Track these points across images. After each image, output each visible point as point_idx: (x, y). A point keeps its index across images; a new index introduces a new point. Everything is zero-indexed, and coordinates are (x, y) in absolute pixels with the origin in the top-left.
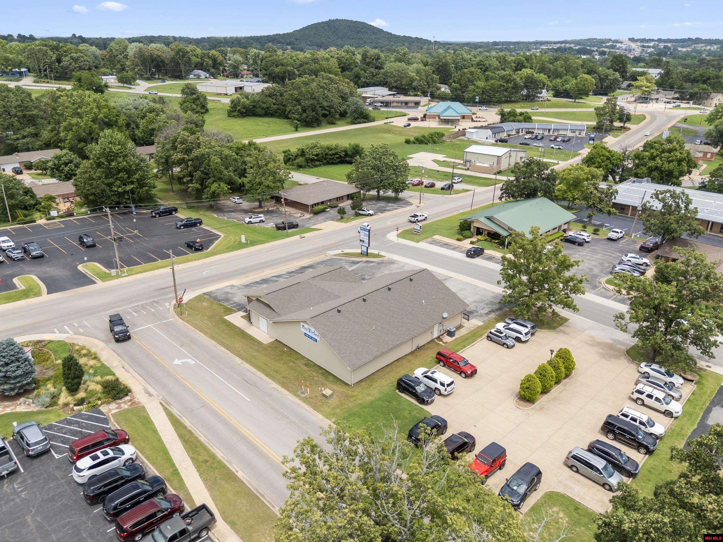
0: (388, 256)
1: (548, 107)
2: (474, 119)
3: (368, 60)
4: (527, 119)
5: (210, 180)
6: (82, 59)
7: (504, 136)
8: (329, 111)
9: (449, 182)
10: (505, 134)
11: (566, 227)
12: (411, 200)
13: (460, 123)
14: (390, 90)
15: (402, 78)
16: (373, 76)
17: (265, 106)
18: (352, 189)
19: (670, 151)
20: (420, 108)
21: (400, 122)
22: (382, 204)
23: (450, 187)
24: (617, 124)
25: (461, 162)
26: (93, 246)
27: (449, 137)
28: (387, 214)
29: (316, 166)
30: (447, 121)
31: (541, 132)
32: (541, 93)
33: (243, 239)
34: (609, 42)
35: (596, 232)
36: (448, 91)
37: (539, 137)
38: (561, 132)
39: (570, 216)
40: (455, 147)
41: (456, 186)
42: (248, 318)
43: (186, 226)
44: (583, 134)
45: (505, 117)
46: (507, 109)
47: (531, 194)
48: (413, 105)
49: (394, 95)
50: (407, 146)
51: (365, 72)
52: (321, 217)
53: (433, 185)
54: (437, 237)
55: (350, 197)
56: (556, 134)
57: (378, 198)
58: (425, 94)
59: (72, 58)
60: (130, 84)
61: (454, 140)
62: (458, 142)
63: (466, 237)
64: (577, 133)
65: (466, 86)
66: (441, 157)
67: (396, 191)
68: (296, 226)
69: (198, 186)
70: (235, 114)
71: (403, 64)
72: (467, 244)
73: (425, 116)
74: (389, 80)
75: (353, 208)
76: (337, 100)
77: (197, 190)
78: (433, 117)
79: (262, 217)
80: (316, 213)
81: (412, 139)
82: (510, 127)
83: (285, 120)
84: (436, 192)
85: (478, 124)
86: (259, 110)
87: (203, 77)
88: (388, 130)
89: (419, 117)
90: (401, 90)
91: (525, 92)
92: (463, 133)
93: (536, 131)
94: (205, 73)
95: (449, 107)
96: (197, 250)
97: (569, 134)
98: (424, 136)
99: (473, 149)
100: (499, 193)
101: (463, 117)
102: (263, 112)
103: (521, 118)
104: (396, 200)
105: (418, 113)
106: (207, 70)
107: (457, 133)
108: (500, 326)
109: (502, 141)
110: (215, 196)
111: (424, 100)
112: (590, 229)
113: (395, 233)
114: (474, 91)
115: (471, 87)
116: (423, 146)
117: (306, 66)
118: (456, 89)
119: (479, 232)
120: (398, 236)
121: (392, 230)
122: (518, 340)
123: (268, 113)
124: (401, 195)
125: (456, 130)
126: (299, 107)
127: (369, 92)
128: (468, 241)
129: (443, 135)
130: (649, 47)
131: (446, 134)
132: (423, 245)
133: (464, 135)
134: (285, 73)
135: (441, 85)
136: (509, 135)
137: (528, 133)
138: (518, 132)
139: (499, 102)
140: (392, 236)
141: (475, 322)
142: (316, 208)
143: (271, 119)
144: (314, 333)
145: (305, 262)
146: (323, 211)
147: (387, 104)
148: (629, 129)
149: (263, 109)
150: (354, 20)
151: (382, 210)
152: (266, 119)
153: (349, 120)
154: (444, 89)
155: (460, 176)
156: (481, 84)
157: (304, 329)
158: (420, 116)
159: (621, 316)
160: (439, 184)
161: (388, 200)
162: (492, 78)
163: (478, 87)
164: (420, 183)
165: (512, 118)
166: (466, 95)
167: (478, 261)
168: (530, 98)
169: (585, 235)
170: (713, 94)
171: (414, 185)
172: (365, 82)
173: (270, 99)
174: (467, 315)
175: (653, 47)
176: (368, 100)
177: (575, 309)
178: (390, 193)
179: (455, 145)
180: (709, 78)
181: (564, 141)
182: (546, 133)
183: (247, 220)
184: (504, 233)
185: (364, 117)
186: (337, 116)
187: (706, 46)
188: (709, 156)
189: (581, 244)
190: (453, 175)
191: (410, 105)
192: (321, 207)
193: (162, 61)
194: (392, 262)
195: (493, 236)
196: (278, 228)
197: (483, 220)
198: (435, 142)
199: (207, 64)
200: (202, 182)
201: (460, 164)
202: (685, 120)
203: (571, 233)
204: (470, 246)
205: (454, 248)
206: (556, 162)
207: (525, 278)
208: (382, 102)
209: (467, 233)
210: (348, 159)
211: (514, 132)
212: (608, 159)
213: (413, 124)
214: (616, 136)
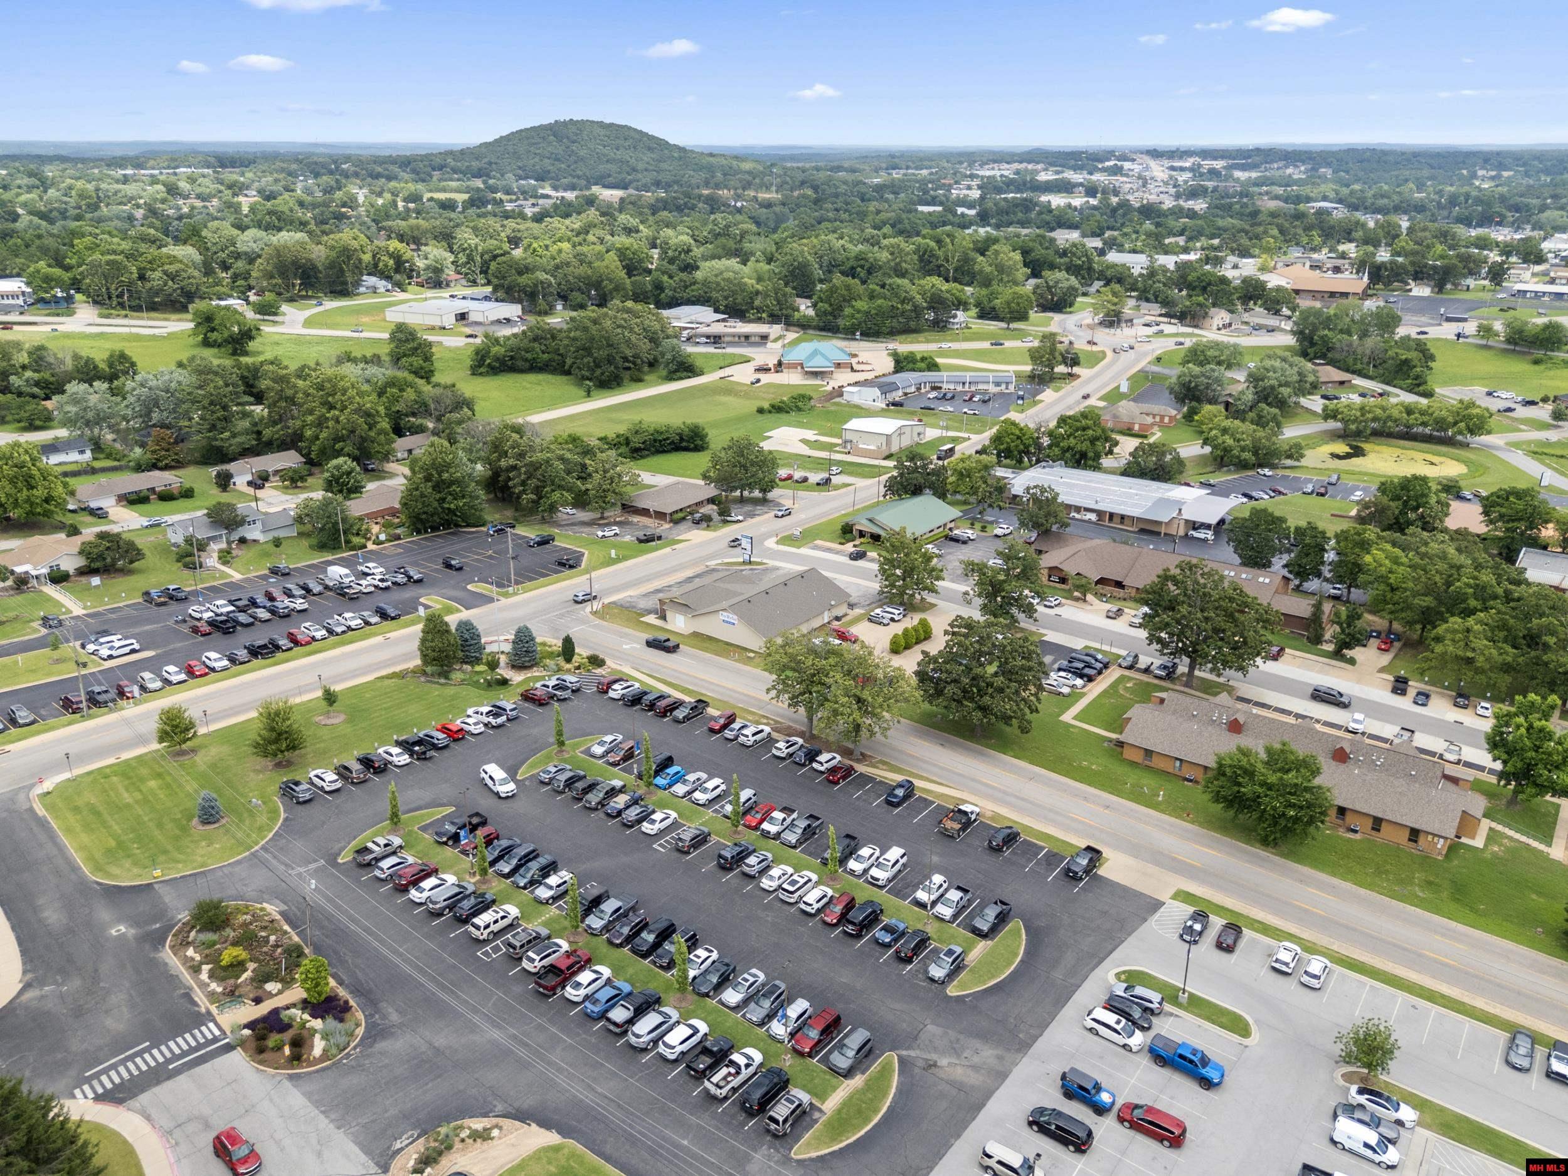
0: (771, 563)
1: (966, 339)
2: (856, 367)
3: (670, 253)
4: (933, 366)
5: (548, 489)
6: (184, 275)
7: (897, 396)
8: (634, 363)
9: (826, 475)
10: (900, 393)
11: (952, 525)
12: (782, 501)
13: (835, 376)
14: (716, 311)
15: (734, 293)
16: (686, 287)
17: (529, 356)
18: (712, 491)
19: (1084, 429)
20: (769, 345)
21: (742, 374)
22: (748, 508)
23: (828, 481)
24: (1061, 369)
25: (839, 441)
26: (460, 569)
27: (820, 401)
28: (757, 519)
29: (642, 457)
30: (815, 374)
31: (952, 387)
32: (955, 316)
33: (613, 553)
34: (1109, 160)
35: (983, 529)
36: (811, 312)
37: (949, 396)
38: (981, 387)
39: (955, 512)
40: (828, 415)
41: (835, 480)
42: (663, 617)
43: (540, 544)
44: (1012, 388)
45: (902, 363)
46: (904, 346)
47: (917, 491)
48: (757, 339)
49: (724, 320)
50: (760, 417)
51: (671, 277)
52: (682, 526)
53: (805, 480)
54: (819, 542)
55: (711, 501)
56: (973, 389)
57: (742, 500)
58: (774, 319)
59: (165, 273)
60: (275, 314)
61: (827, 404)
62: (833, 408)
63: (849, 541)
64: (1003, 386)
65: (840, 308)
66: (810, 435)
67: (764, 491)
68: (659, 538)
69: (534, 497)
70: (482, 370)
71: (733, 263)
72: (849, 547)
73: (780, 364)
74: (714, 295)
75: (720, 514)
76: (645, 345)
77: (533, 501)
78: (793, 366)
79: (616, 529)
80: (676, 522)
81: (766, 405)
82: (909, 379)
83: (564, 378)
84: (808, 489)
85: (860, 377)
86: (520, 363)
87: (382, 290)
88: (728, 388)
89: (771, 366)
90: (736, 312)
91: (931, 316)
92: (839, 392)
93: (945, 386)
94: (383, 282)
95: (816, 353)
96: (571, 567)
97: (993, 389)
98: (782, 402)
99: (855, 424)
100: (883, 490)
101: (838, 365)
102: (527, 365)
103: (923, 365)
104: (764, 501)
105: (766, 356)
106: (388, 278)
107: (831, 393)
108: (878, 611)
109: (894, 404)
110: (553, 509)
111: (775, 330)
112: (978, 526)
113: (775, 539)
114: (853, 316)
115: (848, 311)
116: (783, 416)
117: (566, 270)
118: (825, 313)
119: (862, 534)
120: (777, 543)
121: (770, 536)
122: (892, 620)
123: (534, 367)
124: (770, 495)
125: (829, 388)
126: (590, 359)
127: (683, 317)
128: (851, 544)
129: (810, 398)
130: (1182, 169)
131: (814, 395)
132: (805, 551)
133: (841, 395)
134: (536, 285)
135: (799, 300)
136: (906, 394)
137: (934, 388)
138: (919, 389)
139: (893, 333)
140: (771, 543)
141: (858, 611)
142: (676, 516)
143: (541, 377)
144: (733, 618)
145: (689, 573)
146: (684, 519)
147: (716, 340)
148: (1079, 376)
149: (526, 360)
150: (608, 121)
151: (753, 516)
152: (532, 377)
153: (664, 373)
154: (805, 308)
155: (839, 463)
156: (862, 305)
157: (724, 616)
158: (772, 362)
159: (966, 593)
160: (815, 478)
161: (756, 502)
162: (880, 296)
163: (859, 311)
164: (790, 477)
165: (911, 366)
166: (841, 322)
167: (860, 563)
168: (940, 326)
169: (970, 533)
170: (1213, 310)
171: (782, 480)
172: (673, 298)
173: (536, 345)
174: (851, 606)
175: (1191, 169)
176: (685, 333)
177: (936, 592)
178: (757, 494)
179: (828, 412)
180: (1209, 284)
181: (984, 402)
182: (960, 388)
183: (600, 534)
184: (882, 533)
185: (684, 368)
186: (646, 368)
187: (1287, 167)
188: (1166, 420)
189: (964, 542)
190: (831, 463)
191: (753, 339)
192: (681, 515)
193: (314, 267)
194: (777, 569)
195: (876, 538)
196: (640, 541)
197: (865, 522)
198: (799, 409)
199: (386, 266)
200: (538, 490)
201: (837, 445)
202: (1159, 359)
203: (956, 532)
204: (853, 549)
205: (838, 552)
206: (966, 435)
207: (898, 572)
208: (708, 337)
209: (848, 536)
210: (684, 444)
211: (913, 389)
212: (1018, 438)
213: (765, 378)
214: (1057, 390)
